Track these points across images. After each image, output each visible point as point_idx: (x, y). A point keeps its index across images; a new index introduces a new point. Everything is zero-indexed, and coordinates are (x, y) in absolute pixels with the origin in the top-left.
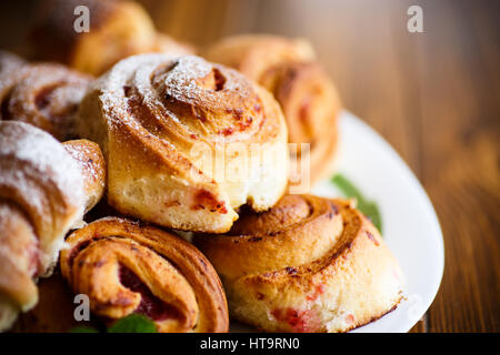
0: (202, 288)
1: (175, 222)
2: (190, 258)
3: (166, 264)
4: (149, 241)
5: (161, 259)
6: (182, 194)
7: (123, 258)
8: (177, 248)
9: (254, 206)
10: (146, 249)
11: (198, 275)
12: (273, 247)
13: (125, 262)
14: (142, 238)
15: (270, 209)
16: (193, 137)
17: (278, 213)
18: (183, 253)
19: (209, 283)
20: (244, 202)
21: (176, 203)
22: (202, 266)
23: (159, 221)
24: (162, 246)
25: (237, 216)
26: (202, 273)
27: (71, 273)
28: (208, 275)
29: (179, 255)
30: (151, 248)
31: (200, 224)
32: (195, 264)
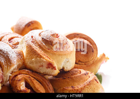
0: (47, 89)
1: (42, 72)
2: (45, 81)
3: (38, 83)
4: (34, 76)
5: (37, 81)
6: (44, 63)
7: (26, 79)
8: (42, 79)
9: (64, 70)
10: (33, 78)
11: (47, 86)
12: (68, 81)
13: (27, 81)
14: (32, 75)
15: (69, 71)
16: (48, 49)
17: (71, 72)
18: (43, 80)
19: (50, 88)
20: (62, 68)
21: (42, 66)
22: (48, 84)
23: (37, 71)
24: (38, 78)
25: (59, 72)
26: (48, 86)
27: (12, 83)
28: (50, 86)
29: (42, 80)
30: (34, 78)
31: (48, 72)
32: (46, 83)
